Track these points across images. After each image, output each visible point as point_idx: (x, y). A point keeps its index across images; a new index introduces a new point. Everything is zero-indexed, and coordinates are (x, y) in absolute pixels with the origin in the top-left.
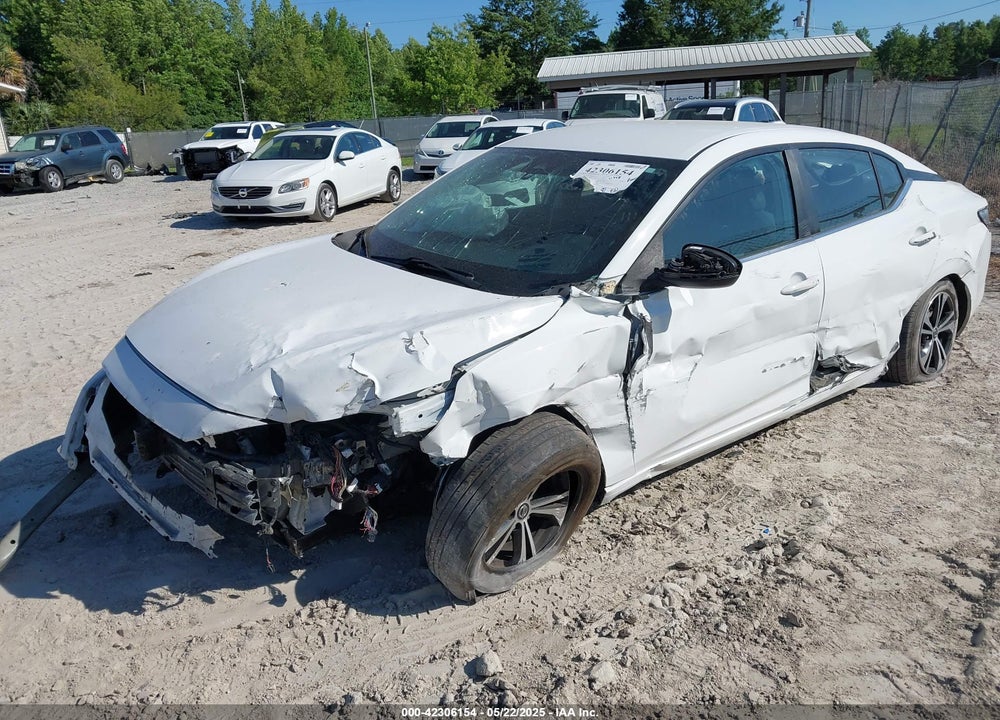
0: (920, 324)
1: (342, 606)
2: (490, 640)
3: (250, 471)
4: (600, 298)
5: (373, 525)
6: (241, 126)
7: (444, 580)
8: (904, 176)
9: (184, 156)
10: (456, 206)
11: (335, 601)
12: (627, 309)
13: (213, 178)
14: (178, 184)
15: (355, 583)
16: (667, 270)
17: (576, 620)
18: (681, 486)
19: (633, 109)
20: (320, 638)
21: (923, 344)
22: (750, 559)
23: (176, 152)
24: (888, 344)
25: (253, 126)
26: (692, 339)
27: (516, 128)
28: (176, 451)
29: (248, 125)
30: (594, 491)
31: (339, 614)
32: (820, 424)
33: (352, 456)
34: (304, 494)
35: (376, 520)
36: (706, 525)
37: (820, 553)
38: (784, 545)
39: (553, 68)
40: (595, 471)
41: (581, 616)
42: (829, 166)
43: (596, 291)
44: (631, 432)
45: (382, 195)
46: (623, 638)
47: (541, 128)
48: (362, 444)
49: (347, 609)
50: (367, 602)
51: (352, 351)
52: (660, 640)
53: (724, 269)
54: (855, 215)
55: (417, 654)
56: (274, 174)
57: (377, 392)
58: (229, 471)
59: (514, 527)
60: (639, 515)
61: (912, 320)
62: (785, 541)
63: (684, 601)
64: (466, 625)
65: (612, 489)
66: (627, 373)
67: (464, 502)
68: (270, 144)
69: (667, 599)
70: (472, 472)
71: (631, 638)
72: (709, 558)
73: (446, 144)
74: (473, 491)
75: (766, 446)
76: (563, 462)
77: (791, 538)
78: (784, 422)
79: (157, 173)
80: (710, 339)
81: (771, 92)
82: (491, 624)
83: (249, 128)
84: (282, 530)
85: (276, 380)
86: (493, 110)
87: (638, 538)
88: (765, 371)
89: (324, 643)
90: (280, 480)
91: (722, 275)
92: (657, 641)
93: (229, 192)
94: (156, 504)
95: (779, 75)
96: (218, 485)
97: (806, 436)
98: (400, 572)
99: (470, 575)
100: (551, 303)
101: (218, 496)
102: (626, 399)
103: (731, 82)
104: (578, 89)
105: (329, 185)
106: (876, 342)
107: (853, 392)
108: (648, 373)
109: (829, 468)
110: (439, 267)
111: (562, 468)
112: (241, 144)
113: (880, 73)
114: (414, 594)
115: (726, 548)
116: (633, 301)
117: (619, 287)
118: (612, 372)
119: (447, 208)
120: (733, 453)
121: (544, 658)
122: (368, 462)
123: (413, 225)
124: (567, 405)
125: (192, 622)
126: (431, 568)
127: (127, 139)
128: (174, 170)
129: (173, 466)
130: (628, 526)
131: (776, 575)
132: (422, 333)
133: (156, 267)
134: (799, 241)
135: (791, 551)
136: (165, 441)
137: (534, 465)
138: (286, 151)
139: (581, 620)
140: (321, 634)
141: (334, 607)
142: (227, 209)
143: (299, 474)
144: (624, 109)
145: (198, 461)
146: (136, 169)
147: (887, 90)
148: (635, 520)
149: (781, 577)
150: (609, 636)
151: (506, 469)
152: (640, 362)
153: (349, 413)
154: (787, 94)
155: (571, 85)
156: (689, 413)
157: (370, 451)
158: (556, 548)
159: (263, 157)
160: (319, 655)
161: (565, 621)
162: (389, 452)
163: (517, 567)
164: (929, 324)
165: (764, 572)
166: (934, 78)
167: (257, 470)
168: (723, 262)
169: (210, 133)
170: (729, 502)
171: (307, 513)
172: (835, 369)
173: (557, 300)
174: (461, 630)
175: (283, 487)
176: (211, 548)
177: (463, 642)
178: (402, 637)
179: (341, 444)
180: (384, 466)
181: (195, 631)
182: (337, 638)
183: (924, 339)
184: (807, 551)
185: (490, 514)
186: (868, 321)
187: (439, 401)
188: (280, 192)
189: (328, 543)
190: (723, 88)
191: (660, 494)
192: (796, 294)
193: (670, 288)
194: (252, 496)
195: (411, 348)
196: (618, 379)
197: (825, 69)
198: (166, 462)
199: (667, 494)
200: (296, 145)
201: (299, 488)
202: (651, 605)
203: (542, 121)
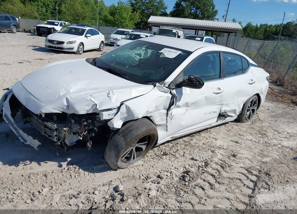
0: (247, 106)
1: (77, 168)
2: (120, 181)
3: (56, 125)
4: (164, 87)
5: (90, 145)
6: (56, 22)
7: (109, 163)
8: (249, 65)
9: (36, 28)
10: (125, 55)
11: (76, 166)
12: (171, 92)
13: (46, 36)
14: (34, 37)
15: (82, 162)
16: (183, 82)
17: (145, 178)
18: (178, 143)
19: (175, 35)
20: (70, 176)
21: (247, 112)
22: (195, 165)
23: (34, 26)
24: (238, 111)
25: (60, 22)
26: (187, 102)
27: (140, 35)
28: (33, 117)
29: (58, 22)
30: (155, 142)
31: (76, 170)
32: (217, 130)
33: (86, 124)
34: (71, 134)
35: (91, 143)
36: (184, 155)
37: (214, 166)
38: (205, 163)
39: (153, 19)
40: (156, 136)
41: (147, 177)
42: (230, 59)
43: (163, 85)
44: (167, 126)
45: (98, 49)
46: (159, 184)
47: (148, 36)
48: (90, 121)
49: (79, 169)
50: (85, 167)
51: (91, 94)
52: (169, 185)
53: (199, 84)
54: (234, 74)
55: (99, 183)
56: (66, 38)
57: (98, 107)
58: (49, 124)
59: (131, 150)
60: (165, 150)
61: (246, 105)
62: (205, 162)
63: (176, 175)
64: (113, 176)
65: (159, 142)
66: (168, 110)
67: (118, 141)
68: (65, 29)
69: (171, 174)
70: (122, 133)
71: (161, 184)
72: (184, 164)
73: (119, 37)
74: (122, 138)
75: (202, 135)
76: (148, 133)
77: (207, 161)
78: (207, 129)
79: (27, 32)
80: (192, 103)
81: (213, 36)
82: (121, 177)
83: (59, 23)
84: (62, 144)
85: (67, 100)
86: (133, 29)
87: (165, 157)
88: (205, 114)
89: (71, 178)
90: (65, 129)
91: (198, 85)
92: (168, 185)
93: (51, 41)
94: (21, 132)
95: (216, 31)
96: (45, 128)
97: (213, 133)
98: (96, 160)
99: (117, 162)
100: (150, 87)
101: (45, 131)
102: (167, 117)
103: (203, 31)
104: (159, 26)
105: (82, 44)
106: (236, 110)
107: (227, 123)
108: (174, 110)
109: (219, 143)
110: (118, 72)
111: (147, 134)
112: (56, 27)
113: (243, 35)
114: (99, 166)
115: (189, 162)
116: (173, 90)
117: (169, 85)
118: (164, 109)
119: (122, 55)
120: (193, 136)
121: (136, 187)
122: (90, 127)
123: (110, 59)
124: (151, 117)
125: (31, 169)
126: (105, 159)
127: (19, 20)
128: (33, 32)
129: (31, 121)
130: (162, 153)
131: (202, 170)
132: (112, 92)
133: (25, 61)
134: (220, 79)
135: (207, 165)
136: (29, 113)
137: (140, 132)
138: (70, 31)
139: (147, 178)
140: (71, 175)
141: (75, 168)
142: (49, 47)
143: (70, 128)
144: (172, 34)
145: (40, 121)
146: (21, 30)
147: (245, 40)
148: (164, 151)
149: (203, 171)
150: (155, 183)
151: (132, 133)
152: (172, 107)
153: (88, 113)
154: (218, 37)
155: (157, 25)
156: (183, 123)
157: (92, 124)
158: (142, 157)
159: (62, 33)
160: (70, 181)
161: (142, 178)
162: (97, 124)
163: (130, 161)
164: (250, 107)
165: (199, 170)
166: (258, 39)
167: (58, 125)
168: (199, 82)
169: (46, 22)
170: (191, 149)
171: (70, 139)
172: (224, 116)
173: (152, 86)
174: (112, 178)
175: (65, 131)
176: (37, 147)
177: (112, 181)
178: (95, 178)
179: (84, 120)
180: (96, 128)
181: (31, 171)
182: (75, 177)
183: (248, 110)
184: (211, 165)
185: (126, 145)
186: (235, 103)
187: (115, 111)
188: (67, 44)
189: (74, 149)
190: (200, 32)
191: (172, 145)
192: (217, 93)
193: (183, 87)
194: (56, 133)
195: (109, 95)
196: (165, 111)
197: (229, 32)
198: (29, 120)
199: (174, 145)
200: (74, 30)
201: (69, 132)
202: (167, 175)
203: (148, 34)
